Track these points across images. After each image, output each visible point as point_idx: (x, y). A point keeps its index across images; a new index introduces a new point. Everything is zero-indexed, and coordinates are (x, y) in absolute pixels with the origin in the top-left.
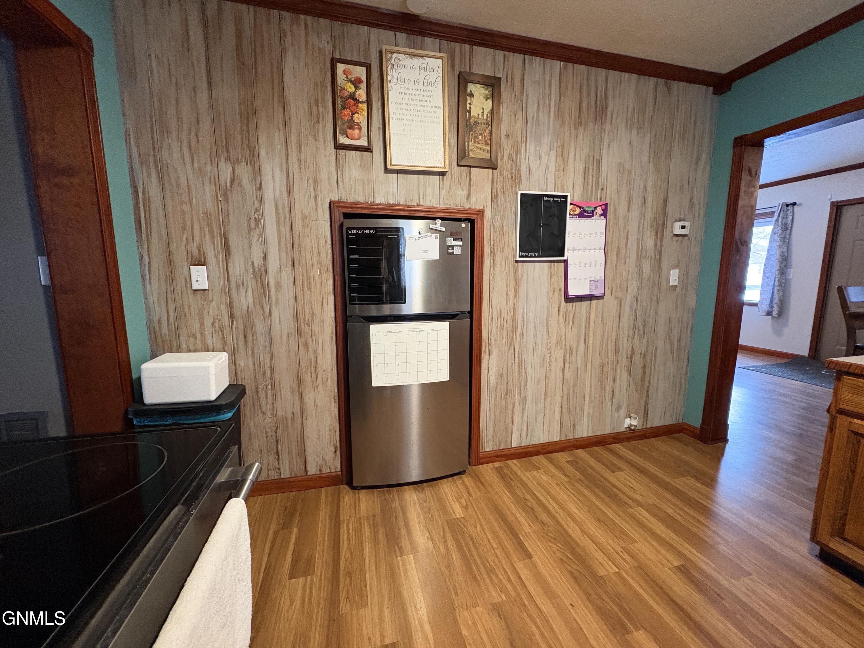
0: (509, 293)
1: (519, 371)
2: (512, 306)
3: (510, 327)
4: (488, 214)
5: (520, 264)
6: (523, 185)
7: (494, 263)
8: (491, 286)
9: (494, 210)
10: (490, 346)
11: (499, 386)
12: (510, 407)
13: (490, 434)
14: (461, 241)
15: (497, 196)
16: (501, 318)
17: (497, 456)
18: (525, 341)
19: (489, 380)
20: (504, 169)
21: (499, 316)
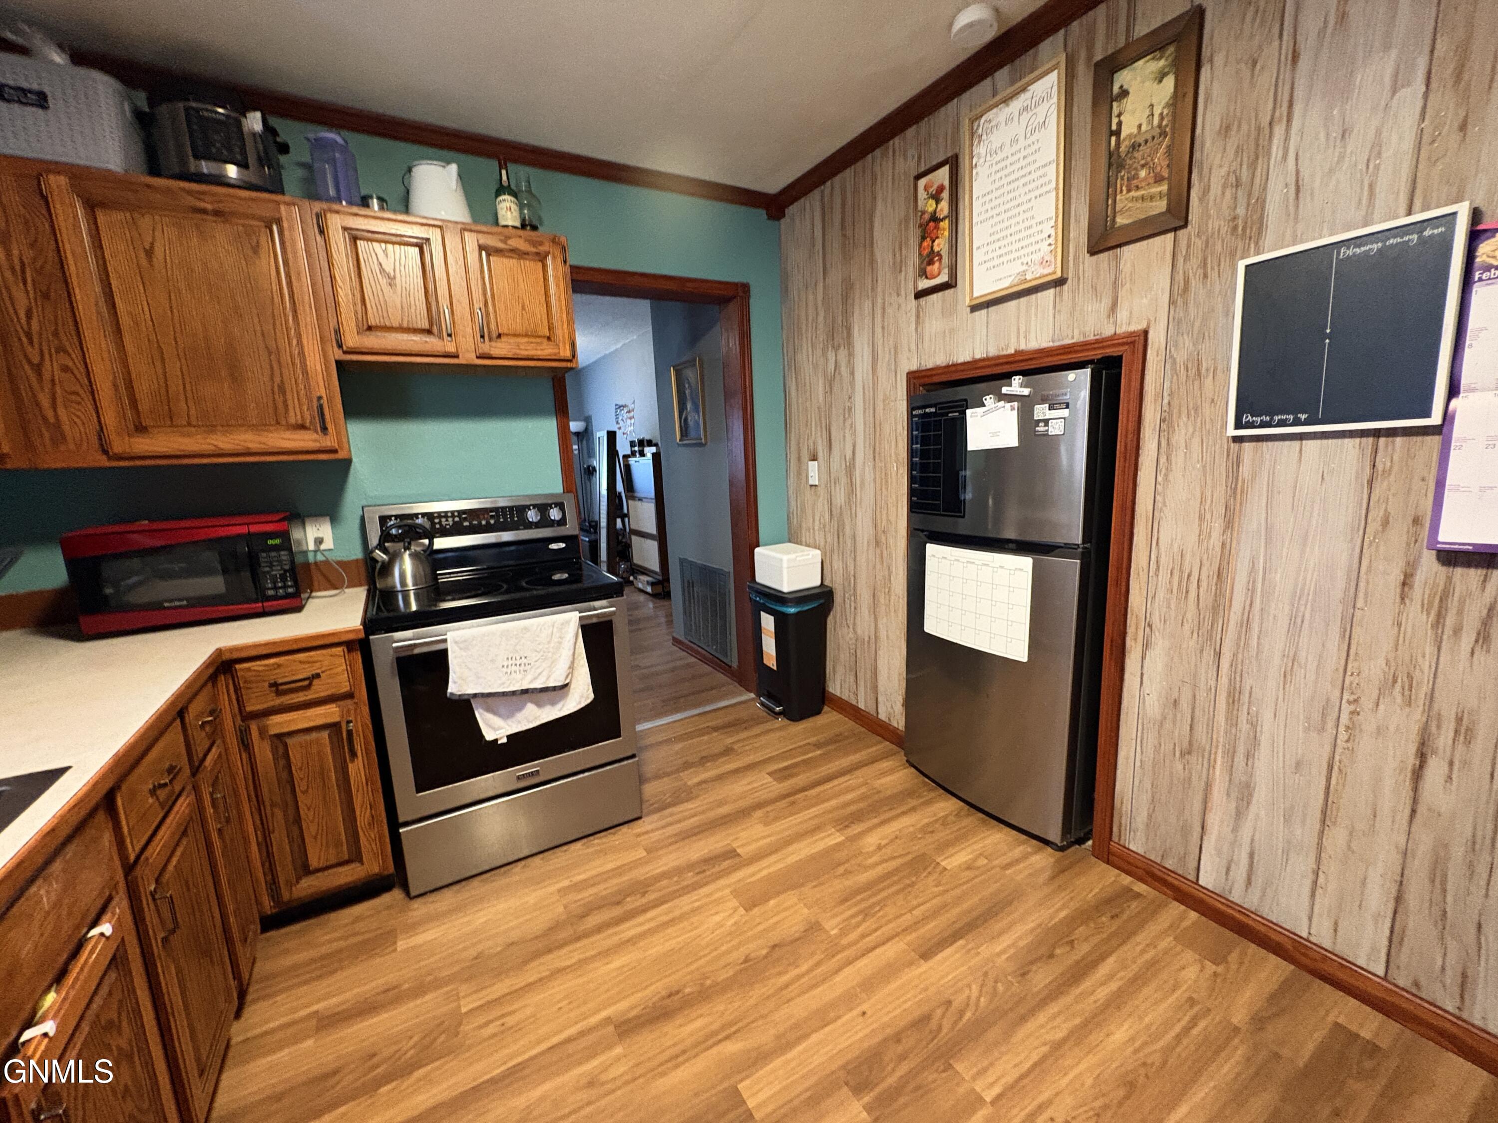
0: (1208, 516)
1: (1229, 712)
2: (1218, 549)
3: (1207, 599)
4: (1157, 338)
5: (1247, 446)
6: (1269, 237)
7: (1168, 444)
8: (1158, 498)
9: (1175, 324)
10: (1147, 629)
11: (1168, 725)
12: (1198, 785)
13: (1141, 819)
14: (1067, 407)
15: (1186, 289)
16: (1181, 571)
17: (1153, 876)
18: (1254, 642)
19: (1142, 700)
20: (1209, 217)
21: (1177, 568)
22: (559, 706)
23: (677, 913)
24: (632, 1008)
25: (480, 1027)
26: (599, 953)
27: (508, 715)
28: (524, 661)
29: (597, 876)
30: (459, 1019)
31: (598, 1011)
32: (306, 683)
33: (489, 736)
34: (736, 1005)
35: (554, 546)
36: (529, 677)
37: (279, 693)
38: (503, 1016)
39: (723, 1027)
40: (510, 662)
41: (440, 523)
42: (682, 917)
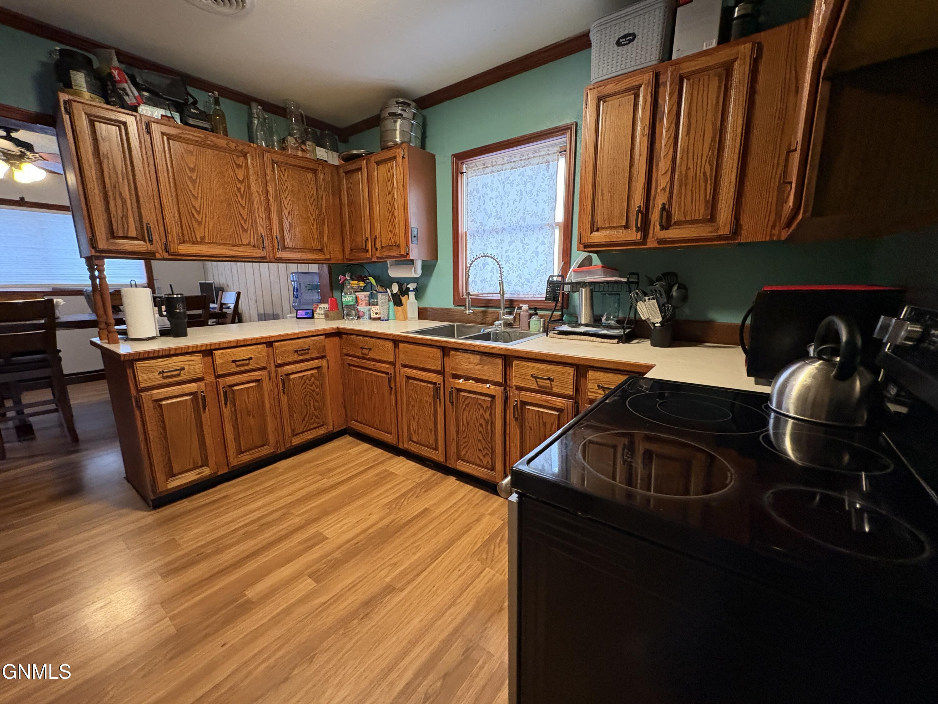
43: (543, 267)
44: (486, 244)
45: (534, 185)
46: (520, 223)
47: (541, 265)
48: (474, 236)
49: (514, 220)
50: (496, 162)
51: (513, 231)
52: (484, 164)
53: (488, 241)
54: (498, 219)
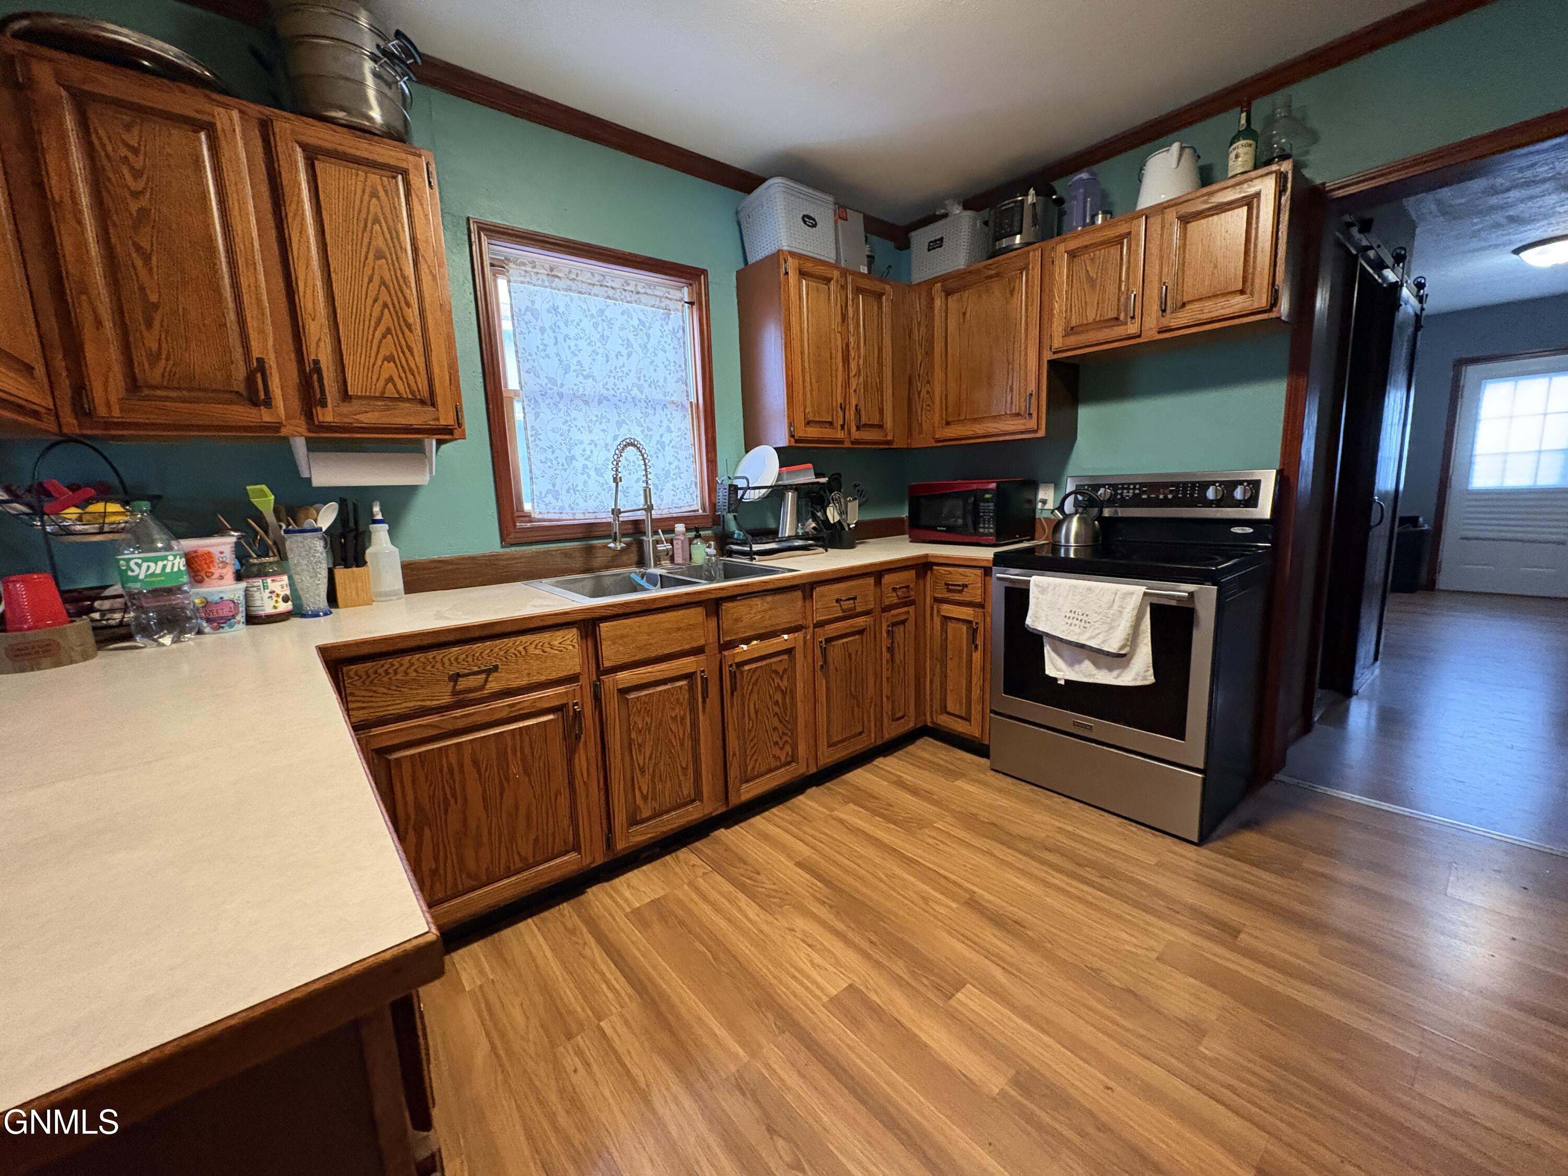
22: (1116, 673)
23: (1106, 906)
24: (989, 901)
25: (930, 836)
26: (1022, 870)
27: (1071, 664)
28: (1084, 618)
29: (1097, 843)
30: (929, 824)
31: (974, 884)
32: (960, 588)
33: (1050, 671)
34: (1041, 971)
35: (1237, 530)
36: (1088, 635)
37: (949, 591)
38: (942, 842)
39: (1012, 965)
40: (1072, 615)
41: (1121, 494)
42: (1108, 913)
43: (673, 466)
44: (567, 421)
45: (649, 337)
46: (633, 393)
47: (670, 463)
48: (536, 401)
49: (621, 386)
50: (577, 275)
51: (620, 404)
52: (552, 269)
53: (569, 415)
54: (587, 377)
